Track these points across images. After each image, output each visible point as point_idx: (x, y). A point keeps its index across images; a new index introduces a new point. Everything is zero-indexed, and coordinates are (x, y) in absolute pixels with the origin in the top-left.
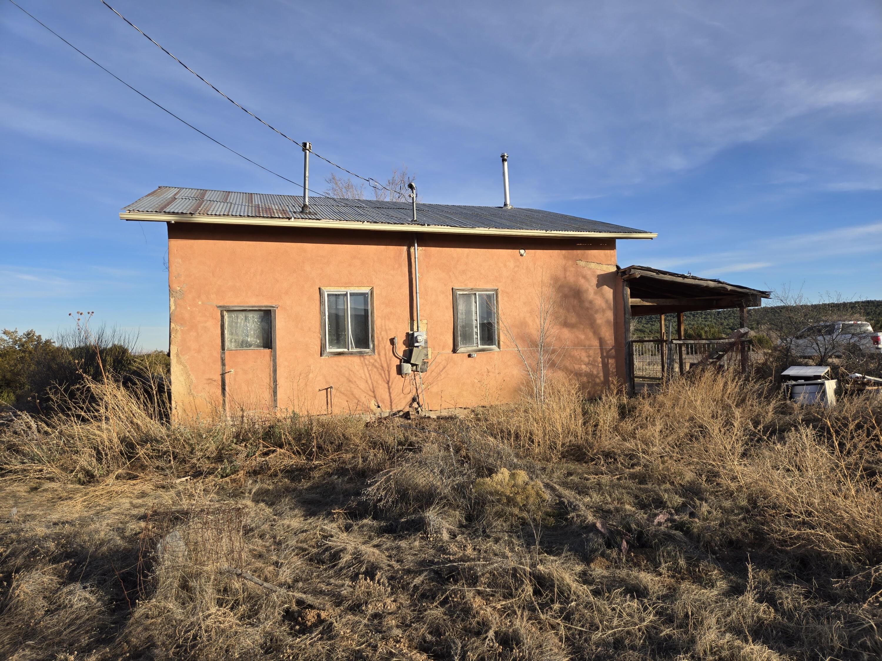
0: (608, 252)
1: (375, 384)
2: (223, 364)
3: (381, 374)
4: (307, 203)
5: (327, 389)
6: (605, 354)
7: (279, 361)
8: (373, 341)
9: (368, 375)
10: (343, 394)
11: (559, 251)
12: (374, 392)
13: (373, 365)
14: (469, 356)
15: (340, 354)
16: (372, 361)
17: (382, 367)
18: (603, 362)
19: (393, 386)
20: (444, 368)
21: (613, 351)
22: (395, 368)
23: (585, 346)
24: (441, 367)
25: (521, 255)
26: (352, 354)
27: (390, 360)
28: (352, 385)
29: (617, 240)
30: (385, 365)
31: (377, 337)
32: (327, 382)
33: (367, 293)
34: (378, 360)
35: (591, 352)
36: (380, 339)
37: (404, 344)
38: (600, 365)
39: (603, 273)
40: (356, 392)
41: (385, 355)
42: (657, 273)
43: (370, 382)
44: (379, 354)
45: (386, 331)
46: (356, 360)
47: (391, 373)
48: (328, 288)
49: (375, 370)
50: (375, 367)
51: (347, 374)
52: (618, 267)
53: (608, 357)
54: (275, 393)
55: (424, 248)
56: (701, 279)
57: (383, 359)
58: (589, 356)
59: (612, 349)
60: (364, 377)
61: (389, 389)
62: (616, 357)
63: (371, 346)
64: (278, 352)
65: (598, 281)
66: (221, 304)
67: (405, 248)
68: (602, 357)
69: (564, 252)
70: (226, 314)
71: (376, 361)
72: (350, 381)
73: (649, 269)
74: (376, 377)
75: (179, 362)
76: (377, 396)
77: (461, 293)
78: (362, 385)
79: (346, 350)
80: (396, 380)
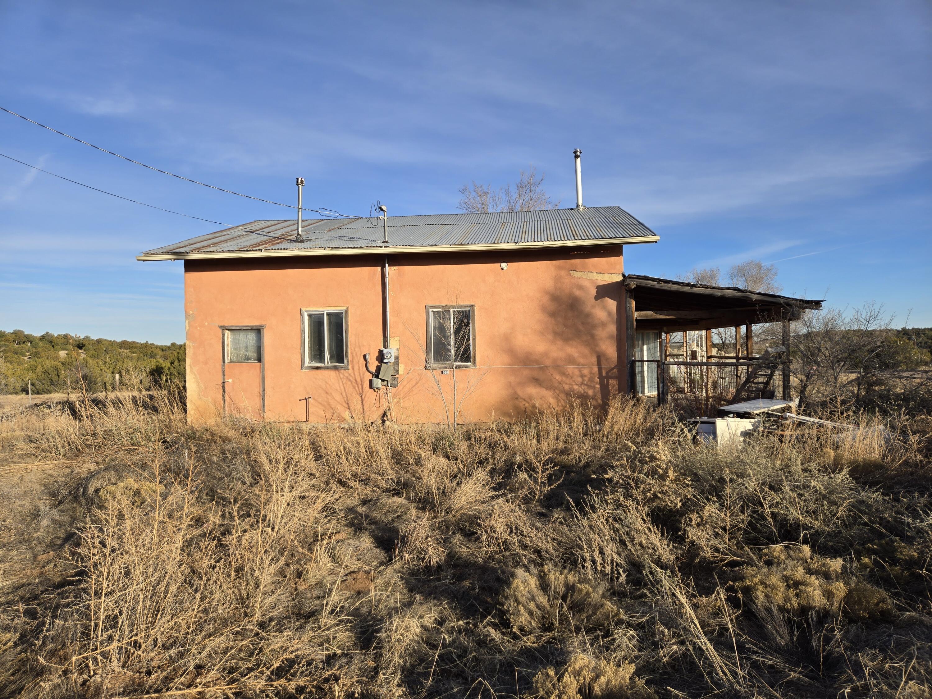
0: (612, 259)
1: (349, 395)
2: (224, 375)
3: (354, 387)
4: (300, 233)
5: (306, 399)
6: (604, 374)
7: (268, 373)
8: (347, 357)
9: (342, 388)
10: (321, 404)
11: (548, 262)
12: (348, 404)
13: (347, 378)
14: (443, 373)
15: (317, 368)
16: (346, 375)
17: (356, 380)
18: (601, 383)
19: (366, 399)
20: (417, 383)
21: (615, 370)
22: (367, 383)
23: (579, 365)
24: (414, 382)
25: (502, 269)
26: (327, 368)
27: (364, 374)
28: (329, 397)
29: (624, 246)
30: (359, 380)
31: (352, 353)
32: (308, 393)
33: (342, 313)
34: (352, 374)
35: (586, 371)
36: (354, 355)
37: (377, 359)
38: (598, 386)
39: (603, 283)
40: (332, 402)
41: (359, 369)
42: (658, 283)
43: (344, 394)
44: (353, 369)
45: (360, 347)
46: (332, 373)
47: (364, 387)
48: (308, 309)
49: (349, 383)
50: (350, 380)
51: (324, 387)
52: (624, 276)
53: (608, 377)
54: (263, 400)
55: (397, 267)
56: (714, 288)
57: (357, 374)
58: (582, 376)
59: (613, 369)
60: (339, 389)
61: (362, 401)
62: (618, 378)
63: (345, 361)
64: (266, 365)
65: (597, 292)
66: (222, 325)
67: (379, 268)
68: (600, 377)
69: (554, 262)
70: (227, 333)
71: (350, 375)
72: (327, 393)
73: (646, 278)
74: (350, 390)
75: (192, 372)
76: (351, 408)
77: (434, 310)
78: (338, 397)
79: (323, 365)
80: (368, 394)
